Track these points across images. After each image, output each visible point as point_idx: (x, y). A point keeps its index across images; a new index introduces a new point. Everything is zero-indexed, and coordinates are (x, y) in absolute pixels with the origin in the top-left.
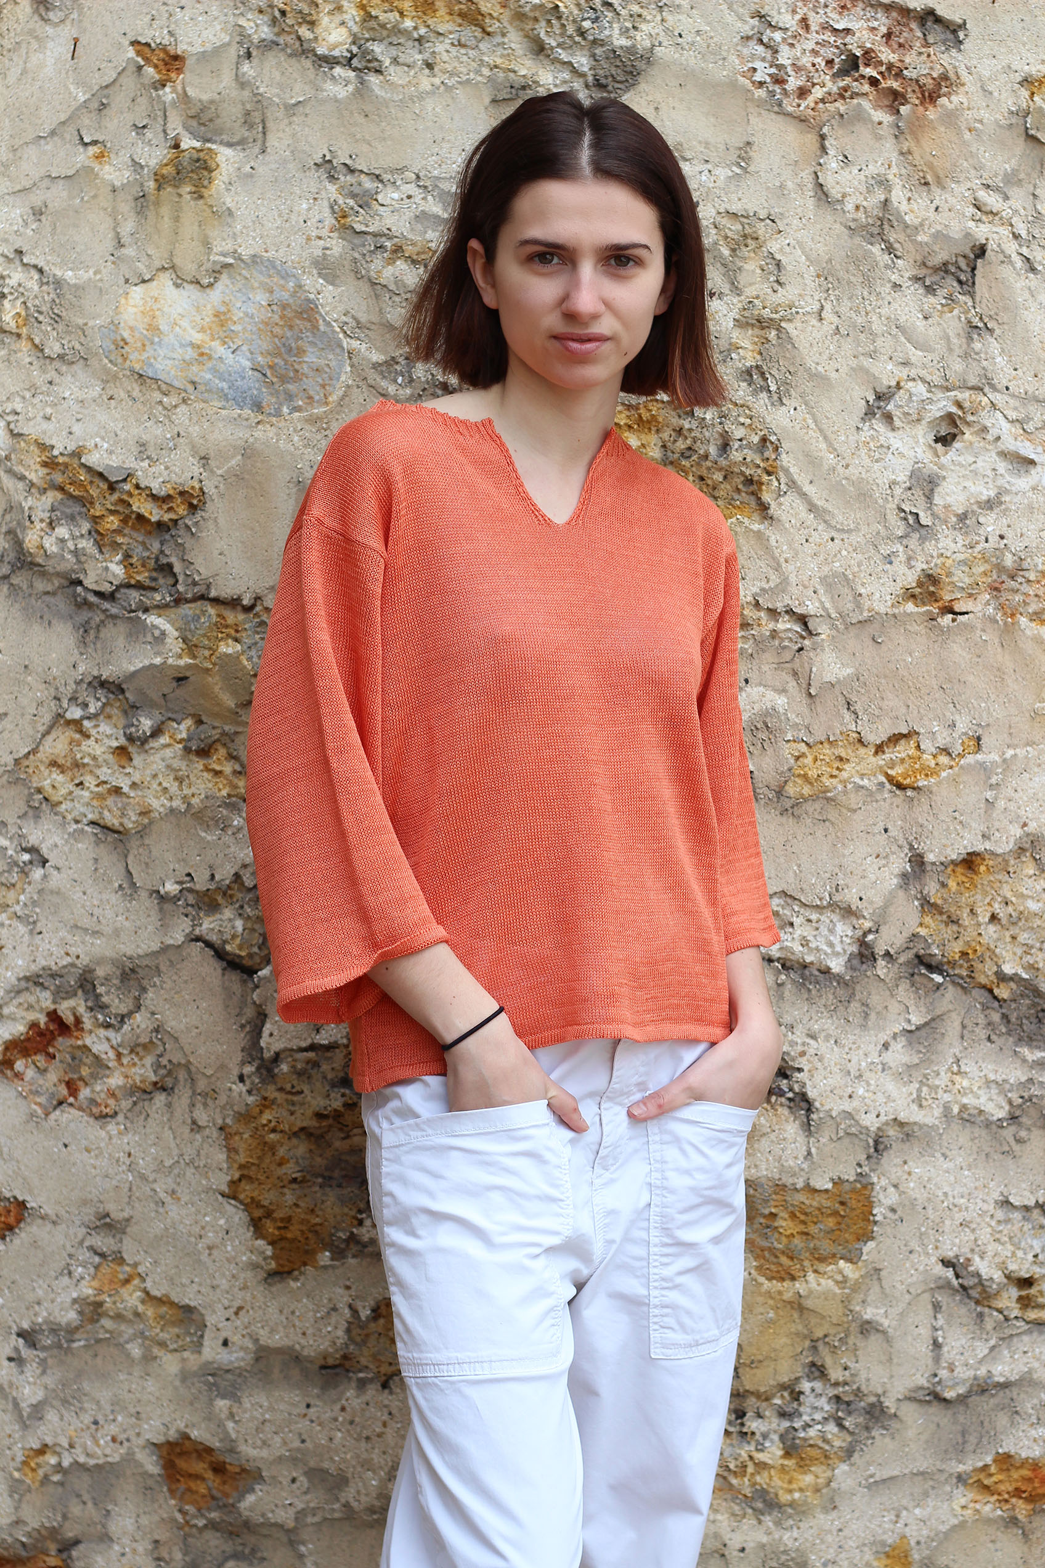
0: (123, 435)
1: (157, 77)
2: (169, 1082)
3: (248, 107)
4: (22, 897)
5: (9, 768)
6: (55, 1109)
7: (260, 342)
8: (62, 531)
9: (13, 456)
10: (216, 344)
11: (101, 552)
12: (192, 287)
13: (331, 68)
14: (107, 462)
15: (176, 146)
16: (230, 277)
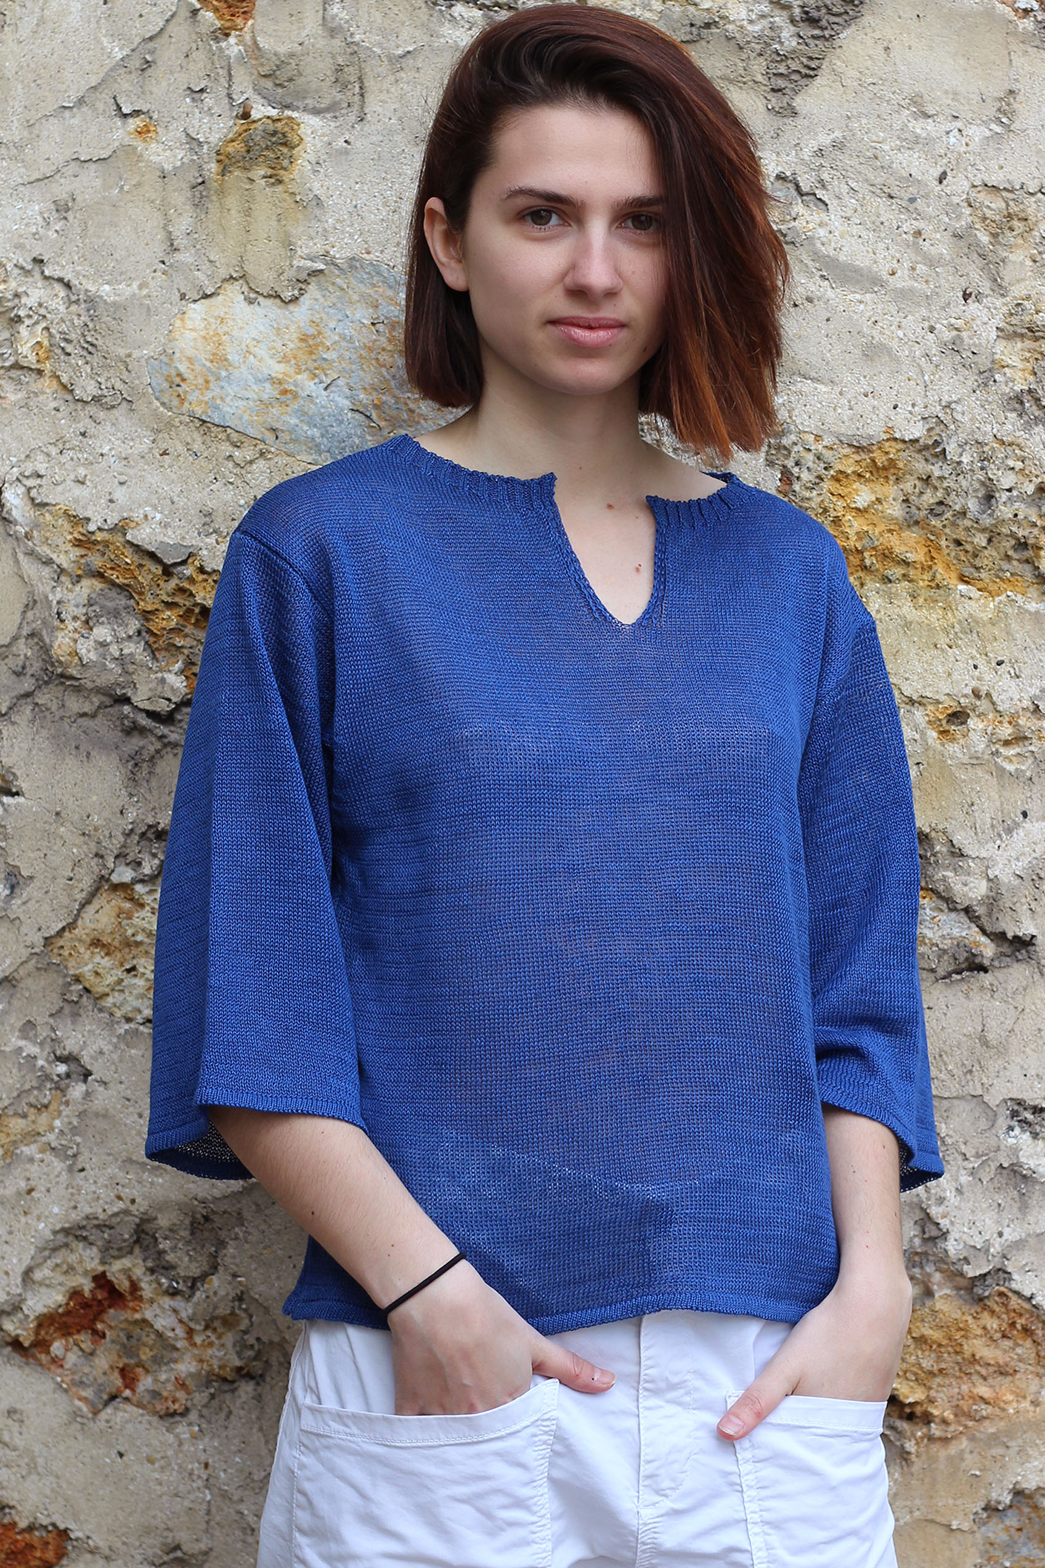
0: (181, 502)
1: (218, 24)
2: (257, 1367)
3: (340, 61)
4: (57, 1123)
5: (37, 950)
6: (106, 1404)
7: (361, 373)
8: (102, 632)
9: (35, 533)
10: (303, 378)
11: (154, 658)
12: (269, 302)
13: (450, 6)
14: (160, 538)
15: (246, 115)
16: (321, 288)
